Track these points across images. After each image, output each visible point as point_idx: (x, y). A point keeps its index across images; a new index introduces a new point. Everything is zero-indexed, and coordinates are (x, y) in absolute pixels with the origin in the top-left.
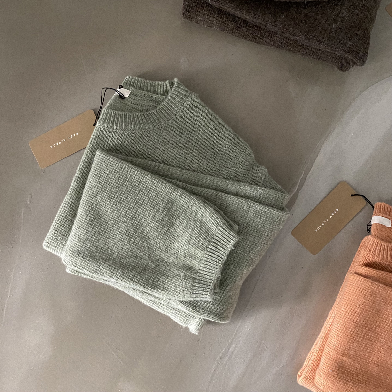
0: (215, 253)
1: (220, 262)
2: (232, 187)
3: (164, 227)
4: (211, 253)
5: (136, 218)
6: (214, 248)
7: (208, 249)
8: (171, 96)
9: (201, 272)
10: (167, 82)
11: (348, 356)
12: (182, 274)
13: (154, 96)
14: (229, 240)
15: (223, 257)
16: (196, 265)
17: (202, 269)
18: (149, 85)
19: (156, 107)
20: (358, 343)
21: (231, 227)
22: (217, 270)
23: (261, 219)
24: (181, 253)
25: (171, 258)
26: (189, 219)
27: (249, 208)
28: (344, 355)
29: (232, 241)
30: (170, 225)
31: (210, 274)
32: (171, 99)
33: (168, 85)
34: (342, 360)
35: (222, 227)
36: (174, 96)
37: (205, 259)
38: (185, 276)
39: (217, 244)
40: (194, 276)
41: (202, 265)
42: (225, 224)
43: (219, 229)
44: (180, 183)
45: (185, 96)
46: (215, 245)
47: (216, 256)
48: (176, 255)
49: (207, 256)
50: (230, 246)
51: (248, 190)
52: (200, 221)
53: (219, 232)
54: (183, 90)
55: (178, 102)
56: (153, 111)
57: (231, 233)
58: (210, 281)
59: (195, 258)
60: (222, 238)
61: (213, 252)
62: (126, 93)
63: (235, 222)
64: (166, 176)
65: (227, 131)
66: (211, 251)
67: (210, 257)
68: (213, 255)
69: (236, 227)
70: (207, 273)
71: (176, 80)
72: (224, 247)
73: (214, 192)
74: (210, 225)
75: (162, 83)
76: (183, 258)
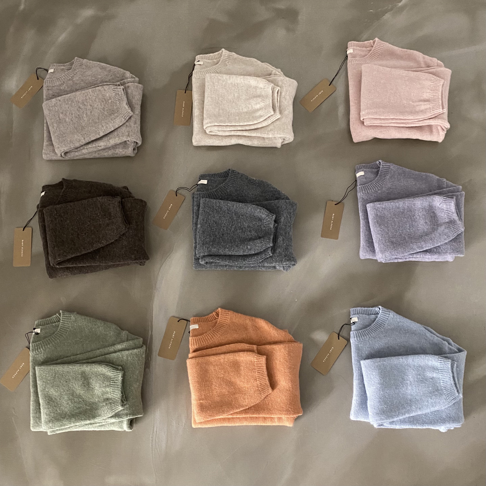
0: (115, 385)
1: (119, 388)
2: (112, 349)
3: (85, 386)
5: (69, 389)
6: (113, 383)
8: (62, 321)
9: (113, 398)
10: (57, 314)
11: (203, 400)
12: (104, 404)
13: (54, 324)
14: (118, 375)
15: (119, 385)
16: (110, 396)
17: (113, 396)
18: (49, 320)
19: (57, 330)
20: (204, 391)
21: (117, 369)
22: (119, 393)
23: (130, 357)
24: (100, 394)
25: (97, 400)
26: (96, 376)
27: (122, 355)
28: (200, 400)
29: (120, 375)
30: (88, 384)
31: (117, 397)
32: (63, 322)
33: (58, 315)
34: (201, 403)
35: (112, 371)
36: (63, 320)
37: (112, 391)
38: (106, 404)
40: (110, 401)
41: (112, 394)
42: (113, 369)
43: (112, 373)
44: (84, 361)
45: (69, 316)
46: (113, 382)
47: (116, 387)
48: (99, 397)
49: (112, 389)
50: (120, 378)
51: (119, 347)
52: (102, 374)
53: (112, 374)
54: (67, 314)
55: (67, 321)
56: (56, 332)
57: (118, 372)
58: (118, 400)
59: (107, 393)
60: (115, 376)
61: (114, 385)
62: (38, 331)
63: (119, 365)
64: (77, 361)
65: (99, 323)
67: (114, 389)
69: (120, 367)
70: (115, 397)
71: (61, 311)
72: (118, 380)
73: (103, 356)
74: (107, 373)
75: (55, 316)
76: (102, 396)
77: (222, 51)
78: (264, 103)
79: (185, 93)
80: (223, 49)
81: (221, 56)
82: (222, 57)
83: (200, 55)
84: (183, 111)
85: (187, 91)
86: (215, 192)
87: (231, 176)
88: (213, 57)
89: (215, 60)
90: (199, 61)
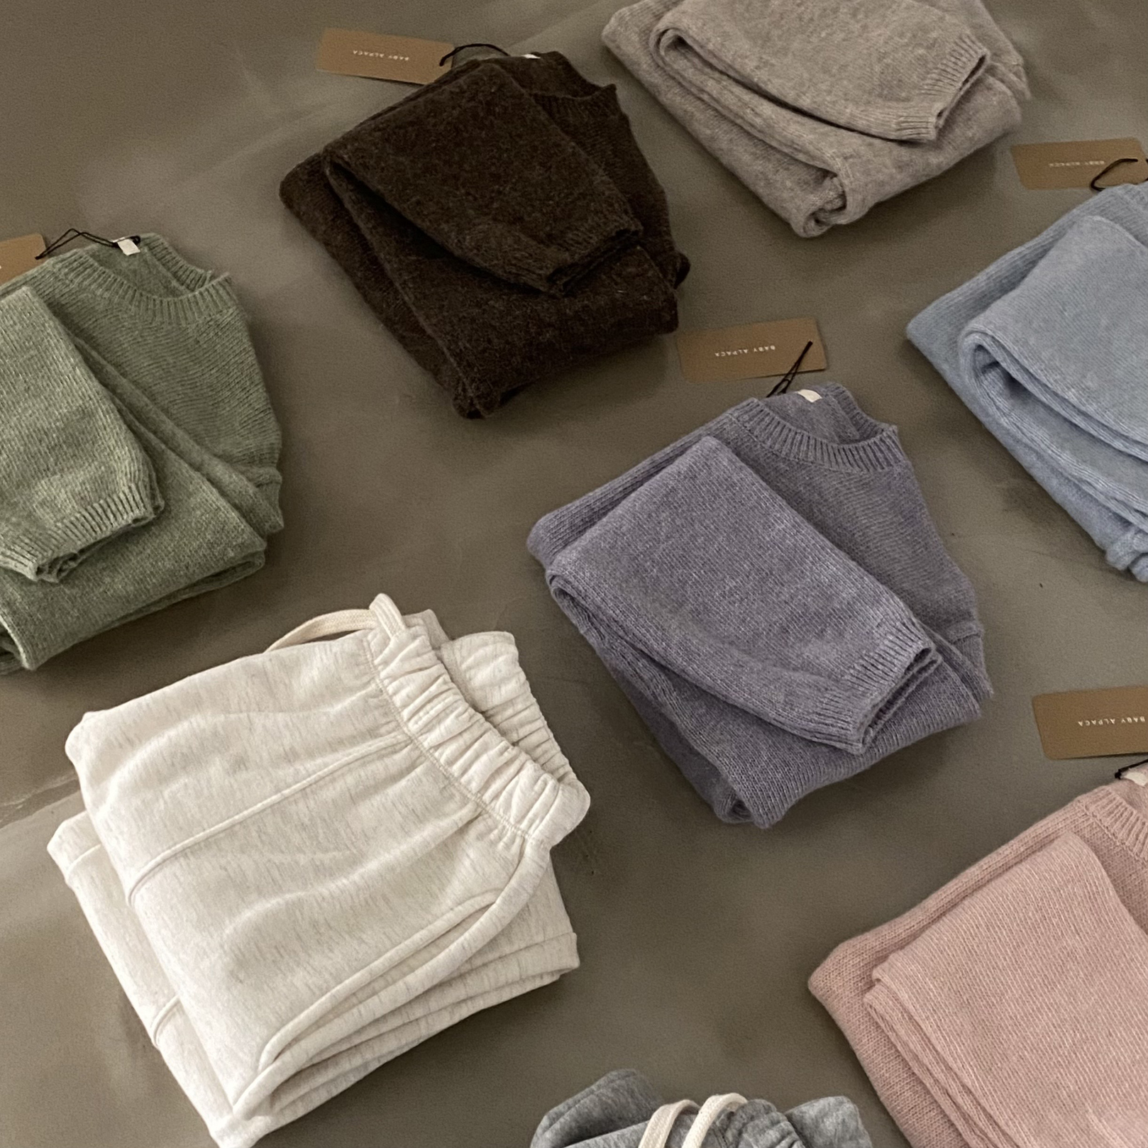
4: (90, 514)
7: (89, 507)
39: (109, 506)
66: (92, 511)
68: (90, 519)
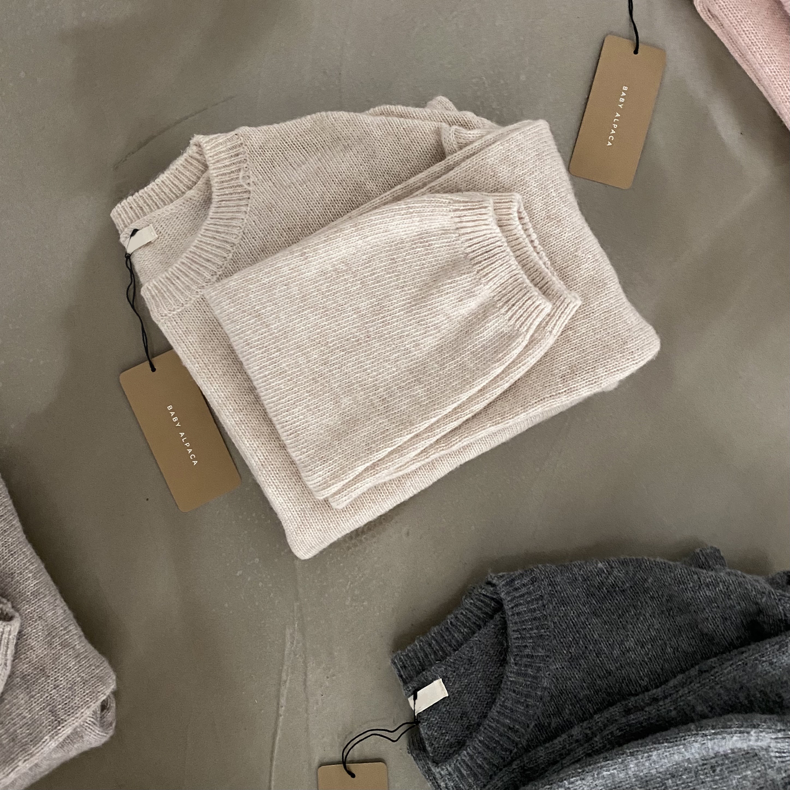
77: (198, 145)
78: (491, 283)
79: (153, 370)
80: (198, 138)
81: (206, 167)
82: (211, 167)
83: (124, 202)
84: (187, 444)
85: (155, 361)
86: (501, 718)
87: (516, 610)
88: (177, 182)
89: (190, 193)
90: (135, 231)
